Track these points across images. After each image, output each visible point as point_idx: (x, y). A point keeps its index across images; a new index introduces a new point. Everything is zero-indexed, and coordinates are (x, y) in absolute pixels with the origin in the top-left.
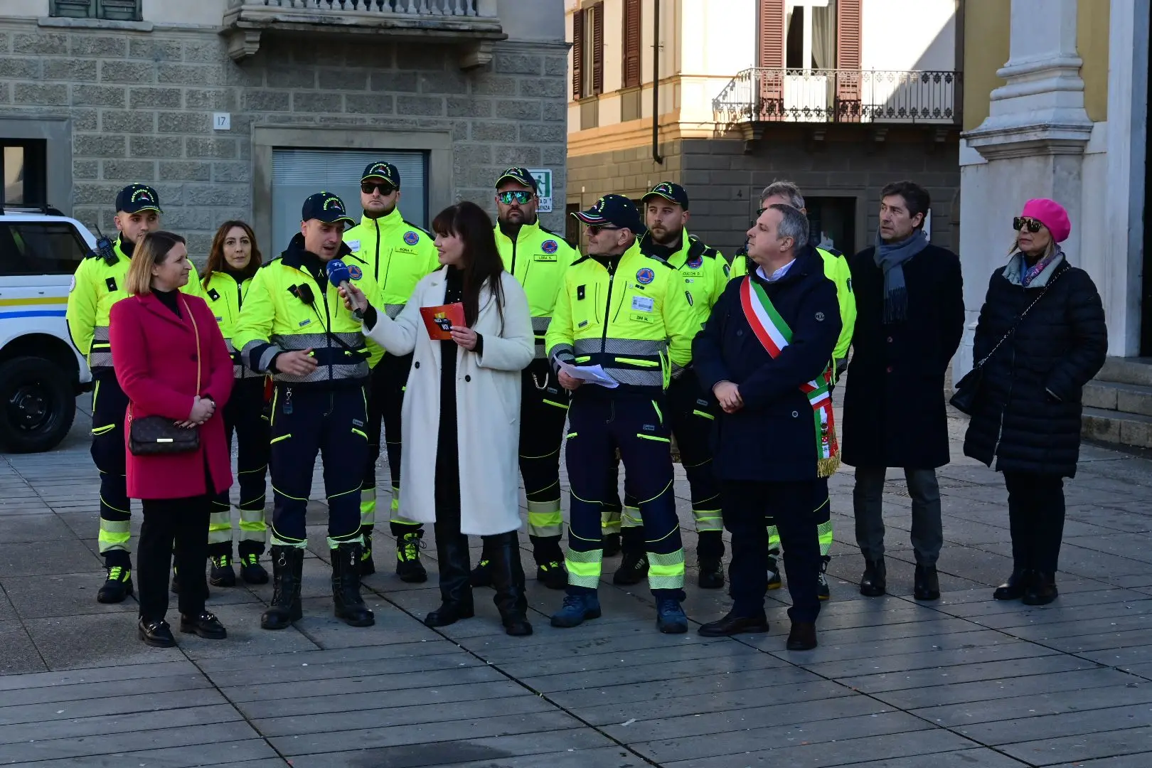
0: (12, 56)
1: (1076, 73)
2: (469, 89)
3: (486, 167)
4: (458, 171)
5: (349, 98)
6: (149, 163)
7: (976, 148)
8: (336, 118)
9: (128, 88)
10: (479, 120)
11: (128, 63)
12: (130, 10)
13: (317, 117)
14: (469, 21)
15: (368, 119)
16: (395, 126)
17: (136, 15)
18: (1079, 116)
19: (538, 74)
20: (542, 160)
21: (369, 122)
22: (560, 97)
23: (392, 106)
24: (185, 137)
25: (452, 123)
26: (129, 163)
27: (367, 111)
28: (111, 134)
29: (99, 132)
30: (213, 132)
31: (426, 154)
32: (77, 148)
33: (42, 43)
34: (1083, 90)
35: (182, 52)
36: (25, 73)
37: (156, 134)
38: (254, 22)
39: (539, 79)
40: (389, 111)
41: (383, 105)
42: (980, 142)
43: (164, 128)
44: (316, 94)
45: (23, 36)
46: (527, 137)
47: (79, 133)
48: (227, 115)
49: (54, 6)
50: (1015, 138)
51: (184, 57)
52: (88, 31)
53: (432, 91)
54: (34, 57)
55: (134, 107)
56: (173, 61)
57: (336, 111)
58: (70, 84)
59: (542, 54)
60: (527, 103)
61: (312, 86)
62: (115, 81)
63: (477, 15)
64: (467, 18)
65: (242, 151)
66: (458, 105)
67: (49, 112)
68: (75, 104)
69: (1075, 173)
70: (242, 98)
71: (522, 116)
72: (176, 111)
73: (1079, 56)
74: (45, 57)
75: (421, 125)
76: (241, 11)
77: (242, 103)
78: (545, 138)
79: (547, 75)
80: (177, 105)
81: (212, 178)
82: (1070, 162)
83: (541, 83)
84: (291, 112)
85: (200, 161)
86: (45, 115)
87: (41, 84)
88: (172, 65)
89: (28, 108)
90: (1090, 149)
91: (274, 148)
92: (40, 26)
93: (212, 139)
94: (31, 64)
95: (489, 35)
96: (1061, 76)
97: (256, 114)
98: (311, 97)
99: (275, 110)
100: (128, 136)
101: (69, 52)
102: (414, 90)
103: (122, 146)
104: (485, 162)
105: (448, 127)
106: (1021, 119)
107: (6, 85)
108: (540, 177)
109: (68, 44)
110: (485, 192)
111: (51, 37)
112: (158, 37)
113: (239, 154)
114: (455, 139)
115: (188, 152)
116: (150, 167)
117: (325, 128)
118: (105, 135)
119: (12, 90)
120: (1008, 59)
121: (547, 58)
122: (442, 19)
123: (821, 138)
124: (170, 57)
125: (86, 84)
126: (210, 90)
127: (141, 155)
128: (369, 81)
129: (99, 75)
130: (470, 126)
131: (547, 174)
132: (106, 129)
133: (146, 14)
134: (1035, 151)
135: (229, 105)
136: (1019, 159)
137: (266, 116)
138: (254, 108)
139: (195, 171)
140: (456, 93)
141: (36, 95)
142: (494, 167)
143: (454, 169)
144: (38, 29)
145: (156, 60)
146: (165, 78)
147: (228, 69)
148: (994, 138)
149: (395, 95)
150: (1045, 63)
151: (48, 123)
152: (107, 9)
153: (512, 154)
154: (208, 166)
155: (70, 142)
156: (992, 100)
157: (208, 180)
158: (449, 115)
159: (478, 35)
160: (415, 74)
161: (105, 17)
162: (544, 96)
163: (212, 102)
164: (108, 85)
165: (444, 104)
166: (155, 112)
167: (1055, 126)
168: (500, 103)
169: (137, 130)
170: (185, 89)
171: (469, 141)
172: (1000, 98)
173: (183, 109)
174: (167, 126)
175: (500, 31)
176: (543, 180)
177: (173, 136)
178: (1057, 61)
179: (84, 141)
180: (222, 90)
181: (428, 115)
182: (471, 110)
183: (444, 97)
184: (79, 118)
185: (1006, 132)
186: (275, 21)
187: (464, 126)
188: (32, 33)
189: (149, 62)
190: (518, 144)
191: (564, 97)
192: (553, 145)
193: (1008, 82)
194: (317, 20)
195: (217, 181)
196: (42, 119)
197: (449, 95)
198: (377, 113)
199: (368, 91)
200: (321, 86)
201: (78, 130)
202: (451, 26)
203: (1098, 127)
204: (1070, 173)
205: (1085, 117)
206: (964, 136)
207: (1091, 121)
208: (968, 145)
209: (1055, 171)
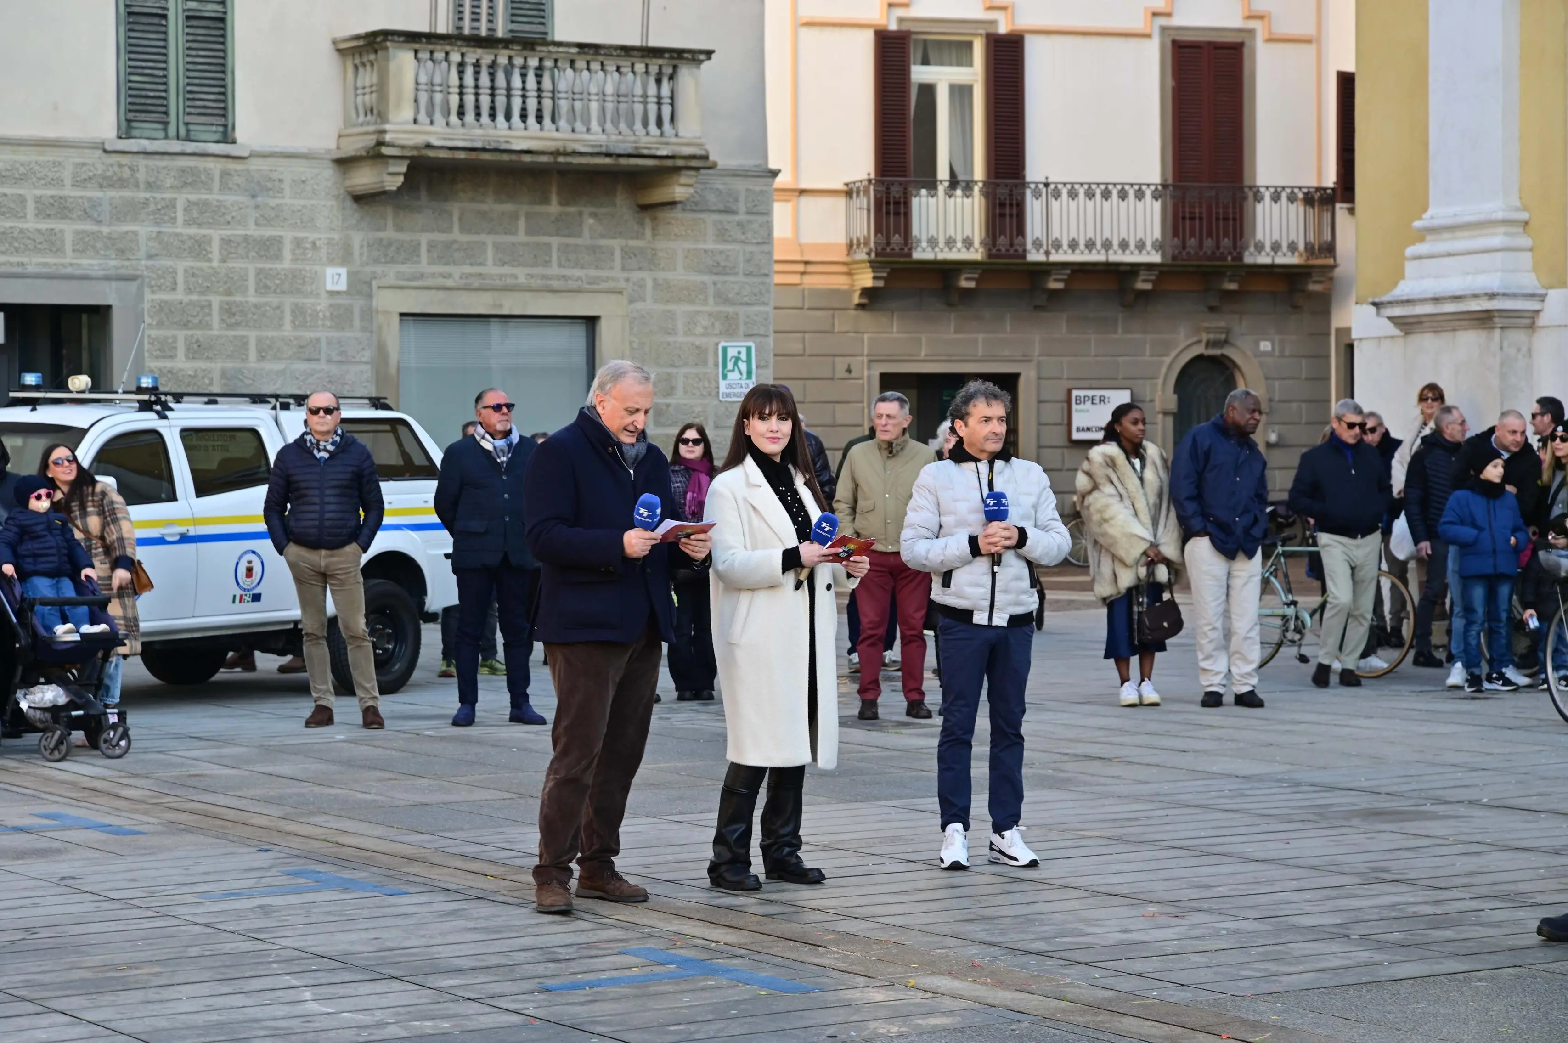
0: (68, 191)
1: (1521, 230)
2: (648, 232)
3: (671, 339)
4: (635, 345)
5: (497, 247)
6: (244, 337)
7: (1389, 318)
8: (480, 274)
9: (216, 234)
10: (661, 275)
11: (218, 201)
12: (221, 129)
13: (457, 272)
14: (667, 144)
15: (521, 274)
16: (555, 284)
17: (227, 137)
18: (1529, 281)
19: (734, 213)
20: (742, 330)
21: (522, 280)
22: (764, 243)
23: (551, 257)
24: (288, 302)
25: (627, 280)
26: (218, 337)
27: (519, 265)
28: (195, 297)
29: (180, 295)
30: (324, 295)
31: (591, 322)
32: (151, 317)
33: (109, 174)
34: (1531, 250)
35: (286, 186)
36: (86, 215)
37: (252, 298)
38: (403, 147)
39: (737, 218)
40: (547, 263)
41: (540, 256)
42: (1397, 311)
43: (263, 288)
44: (455, 242)
45: (84, 164)
46: (722, 298)
47: (155, 297)
48: (343, 271)
49: (124, 124)
50: (1450, 308)
51: (287, 191)
52: (166, 157)
53: (603, 236)
54: (98, 194)
55: (223, 261)
56: (274, 197)
57: (481, 264)
58: (144, 230)
59: (740, 185)
60: (721, 252)
61: (449, 230)
62: (200, 225)
63: (677, 135)
64: (664, 140)
65: (362, 319)
66: (635, 255)
67: (116, 268)
68: (150, 257)
69: (1524, 349)
70: (362, 247)
71: (718, 270)
72: (278, 266)
73: (1524, 209)
74: (112, 193)
75: (589, 283)
76: (384, 132)
77: (361, 254)
78: (746, 299)
79: (749, 213)
80: (278, 257)
81: (323, 358)
82: (1518, 337)
83: (740, 224)
84: (424, 265)
85: (308, 334)
86: (112, 272)
87: (105, 230)
88: (273, 202)
89: (89, 263)
90: (1542, 320)
91: (402, 315)
92: (105, 151)
93: (323, 304)
94: (95, 204)
95: (694, 163)
96: (1504, 233)
97: (379, 269)
98: (448, 245)
99: (403, 263)
100: (216, 300)
101: (142, 186)
102: (580, 235)
103: (210, 314)
104: (670, 334)
105: (622, 284)
106: (1454, 284)
107: (61, 231)
108: (739, 353)
109: (141, 176)
110: (669, 374)
111: (121, 166)
112: (255, 165)
113: (357, 323)
114: (631, 301)
115: (293, 322)
116: (244, 343)
117: (467, 289)
118: (186, 299)
119: (69, 239)
120: (1425, 209)
121: (747, 190)
122: (635, 142)
123: (972, 285)
124: (271, 193)
125: (163, 230)
126: (321, 236)
127: (230, 326)
128: (522, 223)
129: (180, 215)
130: (649, 284)
131: (749, 349)
132: (189, 291)
133: (240, 134)
134: (1474, 322)
135: (344, 257)
136: (1449, 332)
137: (391, 273)
138: (377, 261)
139: (302, 347)
140: (632, 238)
141: (99, 245)
142: (680, 339)
143: (631, 343)
144: (105, 155)
145: (254, 196)
146: (264, 221)
147: (344, 209)
148: (1417, 307)
149: (555, 241)
150: (1482, 217)
151: (114, 284)
152: (191, 127)
153: (704, 321)
154: (318, 340)
155: (143, 309)
156: (1409, 259)
157: (318, 360)
158: (624, 269)
159: (680, 163)
160: (580, 214)
161: (188, 139)
162: (743, 242)
163: (323, 253)
164: (193, 231)
165: (618, 254)
166: (251, 267)
167: (1504, 295)
168: (689, 251)
169: (228, 293)
170: (288, 236)
171: (649, 305)
172: (1419, 258)
173: (286, 264)
174: (266, 287)
175: (706, 158)
176: (743, 356)
177: (274, 300)
178: (1500, 215)
179: (162, 307)
180: (336, 236)
181: (597, 268)
182: (651, 261)
183: (616, 244)
184: (154, 276)
185: (1436, 300)
186: (429, 146)
187: (641, 285)
188: (98, 163)
189: (242, 199)
190: (711, 307)
191: (769, 243)
192: (756, 308)
193: (1428, 238)
194: (479, 145)
195: (329, 361)
196: (107, 278)
197: (623, 242)
198: (533, 266)
199: (521, 237)
200: (462, 230)
201: (153, 292)
202: (645, 152)
203: (1554, 295)
204: (1519, 350)
205: (1536, 283)
206: (1374, 304)
207: (1544, 287)
208: (1378, 314)
209: (1501, 348)
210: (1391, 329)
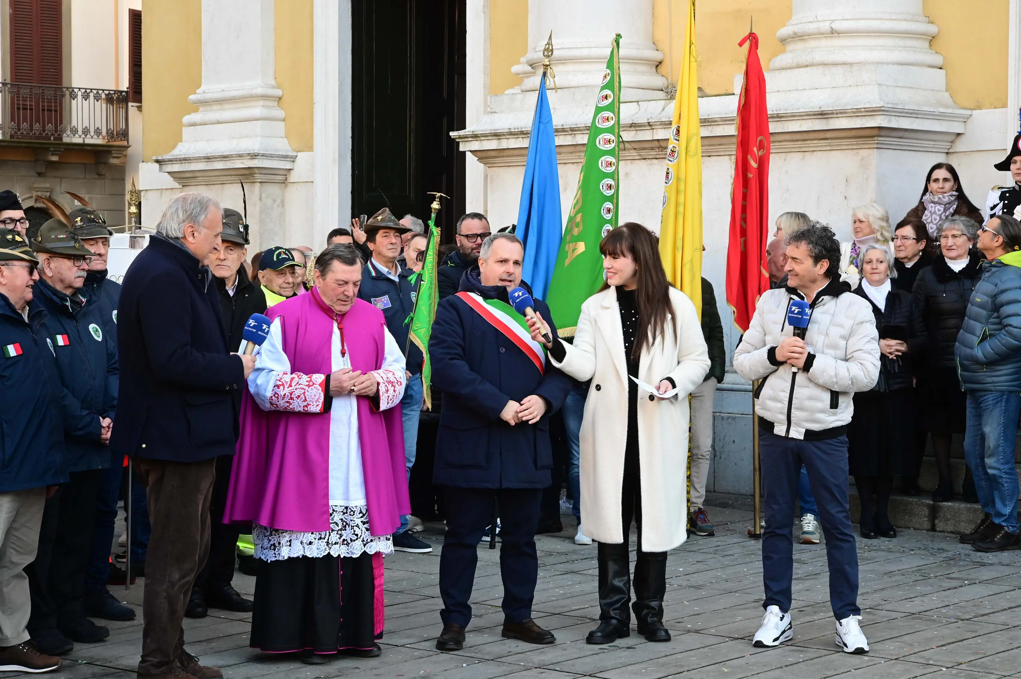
1: (276, 104)
7: (170, 173)
18: (282, 145)
34: (284, 120)
42: (176, 168)
50: (219, 165)
69: (279, 201)
73: (279, 87)
82: (273, 190)
90: (293, 177)
96: (263, 106)
120: (199, 86)
134: (239, 178)
136: (220, 186)
148: (192, 164)
150: (246, 92)
156: (185, 126)
167: (263, 155)
172: (194, 125)
178: (259, 91)
185: (208, 159)
193: (201, 109)
203: (302, 156)
204: (274, 201)
205: (288, 147)
206: (157, 161)
207: (294, 150)
208: (161, 170)
209: (260, 199)
210: (170, 182)
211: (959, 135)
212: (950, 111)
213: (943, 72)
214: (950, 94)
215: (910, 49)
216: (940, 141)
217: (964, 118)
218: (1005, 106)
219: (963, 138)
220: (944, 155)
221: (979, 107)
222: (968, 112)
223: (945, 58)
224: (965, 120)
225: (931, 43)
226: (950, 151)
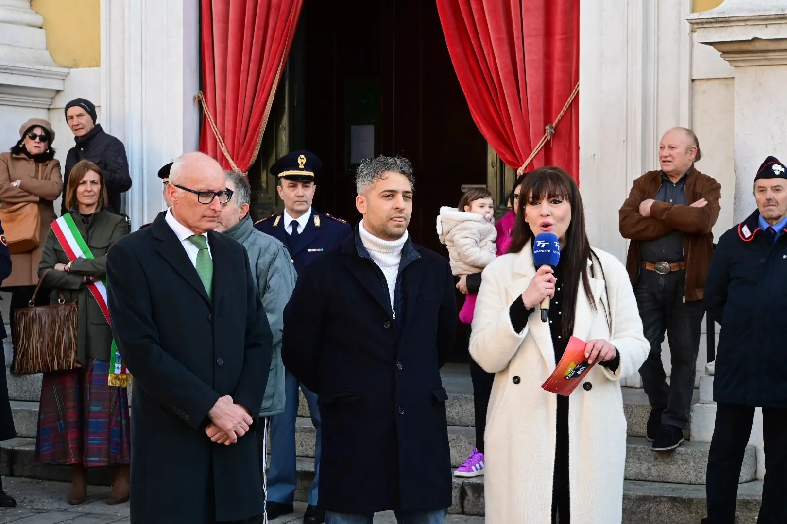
211: (58, 91)
212: (47, 68)
213: (42, 31)
214: (50, 53)
215: (8, 8)
216: (40, 97)
217: (62, 76)
218: (98, 65)
219: (62, 93)
220: (46, 111)
221: (76, 66)
222: (66, 70)
223: (45, 19)
224: (64, 78)
225: (32, 4)
226: (51, 107)
